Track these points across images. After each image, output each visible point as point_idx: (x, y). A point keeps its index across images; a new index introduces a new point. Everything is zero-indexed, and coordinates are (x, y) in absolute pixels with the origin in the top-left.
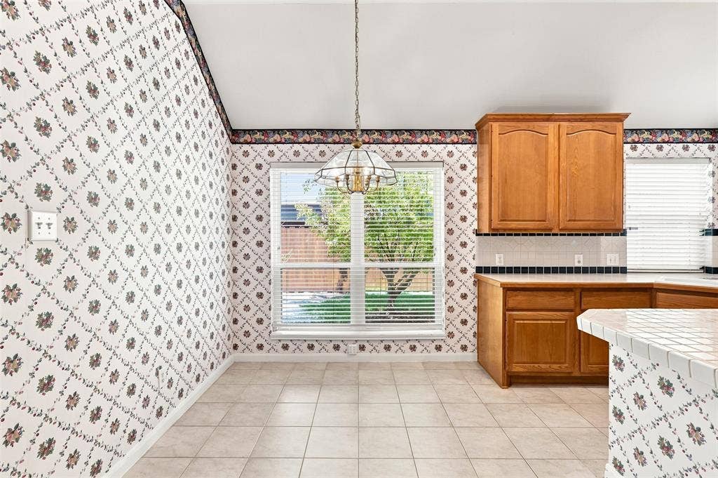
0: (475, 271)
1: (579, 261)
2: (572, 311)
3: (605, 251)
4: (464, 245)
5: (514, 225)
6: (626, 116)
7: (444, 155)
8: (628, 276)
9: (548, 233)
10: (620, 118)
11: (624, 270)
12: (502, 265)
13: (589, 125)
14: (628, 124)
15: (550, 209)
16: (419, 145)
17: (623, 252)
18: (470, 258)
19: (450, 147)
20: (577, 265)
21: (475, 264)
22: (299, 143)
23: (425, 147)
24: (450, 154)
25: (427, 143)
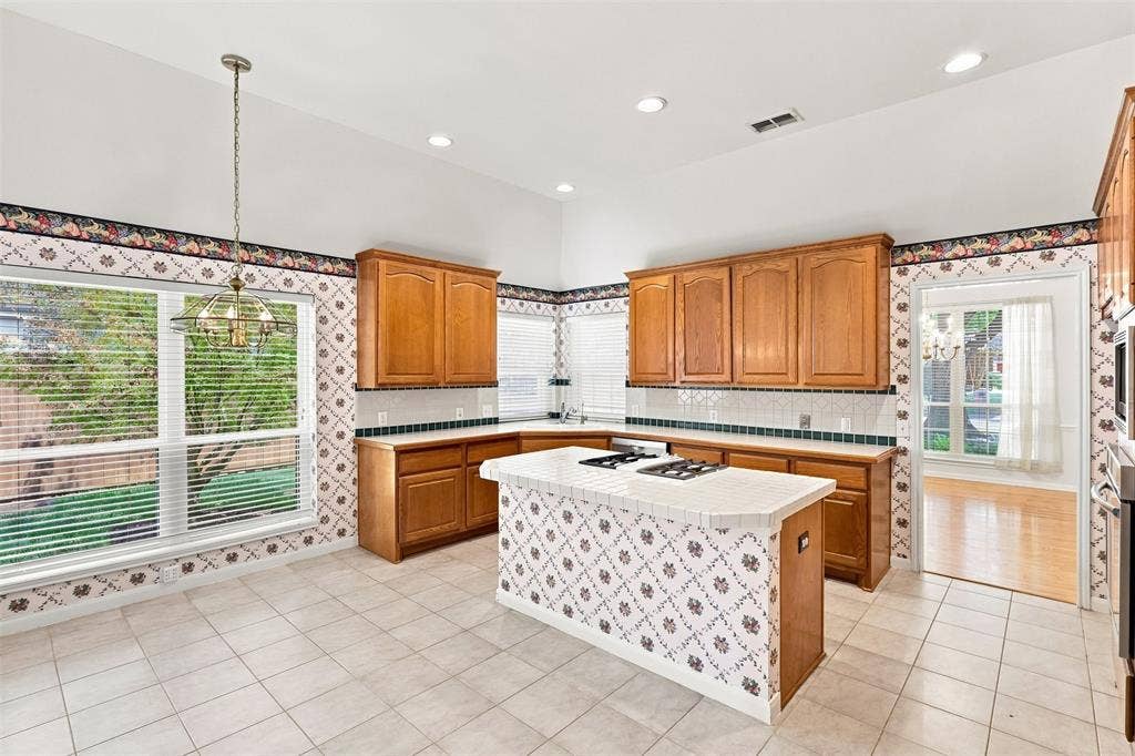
0: (354, 434)
1: (460, 415)
2: (458, 467)
3: (481, 403)
4: (340, 403)
5: (402, 379)
6: (499, 273)
7: (315, 287)
8: (500, 426)
9: (434, 386)
10: (494, 274)
11: (495, 421)
12: (385, 425)
13: (470, 277)
14: (499, 280)
15: (438, 361)
16: (280, 270)
17: (495, 403)
18: (348, 419)
19: (324, 278)
20: (458, 419)
21: (354, 426)
22: (53, 236)
23: (288, 274)
24: (323, 287)
25: (292, 269)
